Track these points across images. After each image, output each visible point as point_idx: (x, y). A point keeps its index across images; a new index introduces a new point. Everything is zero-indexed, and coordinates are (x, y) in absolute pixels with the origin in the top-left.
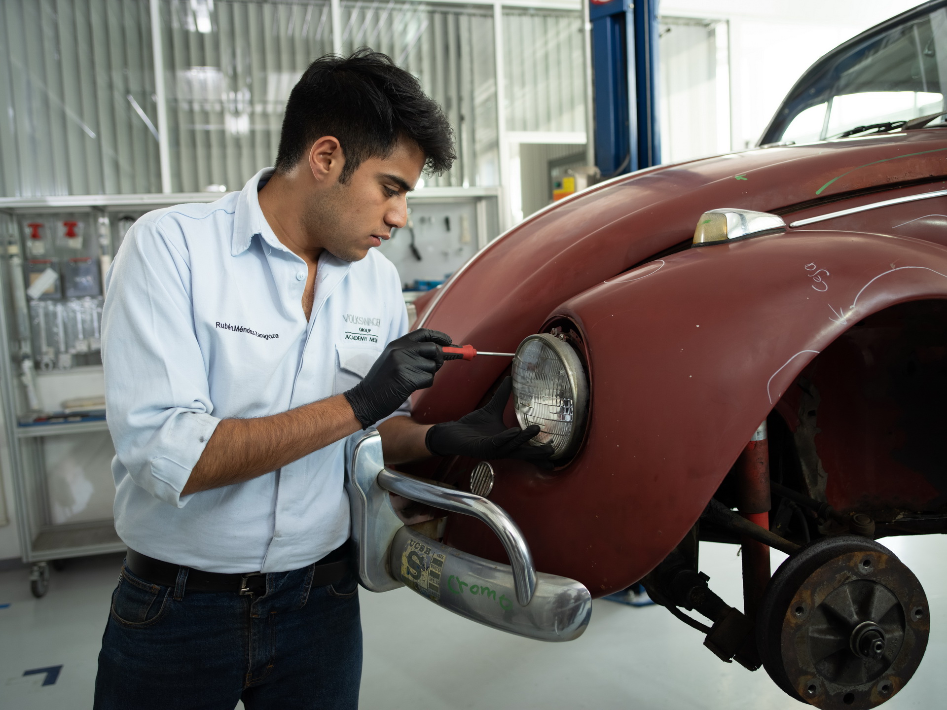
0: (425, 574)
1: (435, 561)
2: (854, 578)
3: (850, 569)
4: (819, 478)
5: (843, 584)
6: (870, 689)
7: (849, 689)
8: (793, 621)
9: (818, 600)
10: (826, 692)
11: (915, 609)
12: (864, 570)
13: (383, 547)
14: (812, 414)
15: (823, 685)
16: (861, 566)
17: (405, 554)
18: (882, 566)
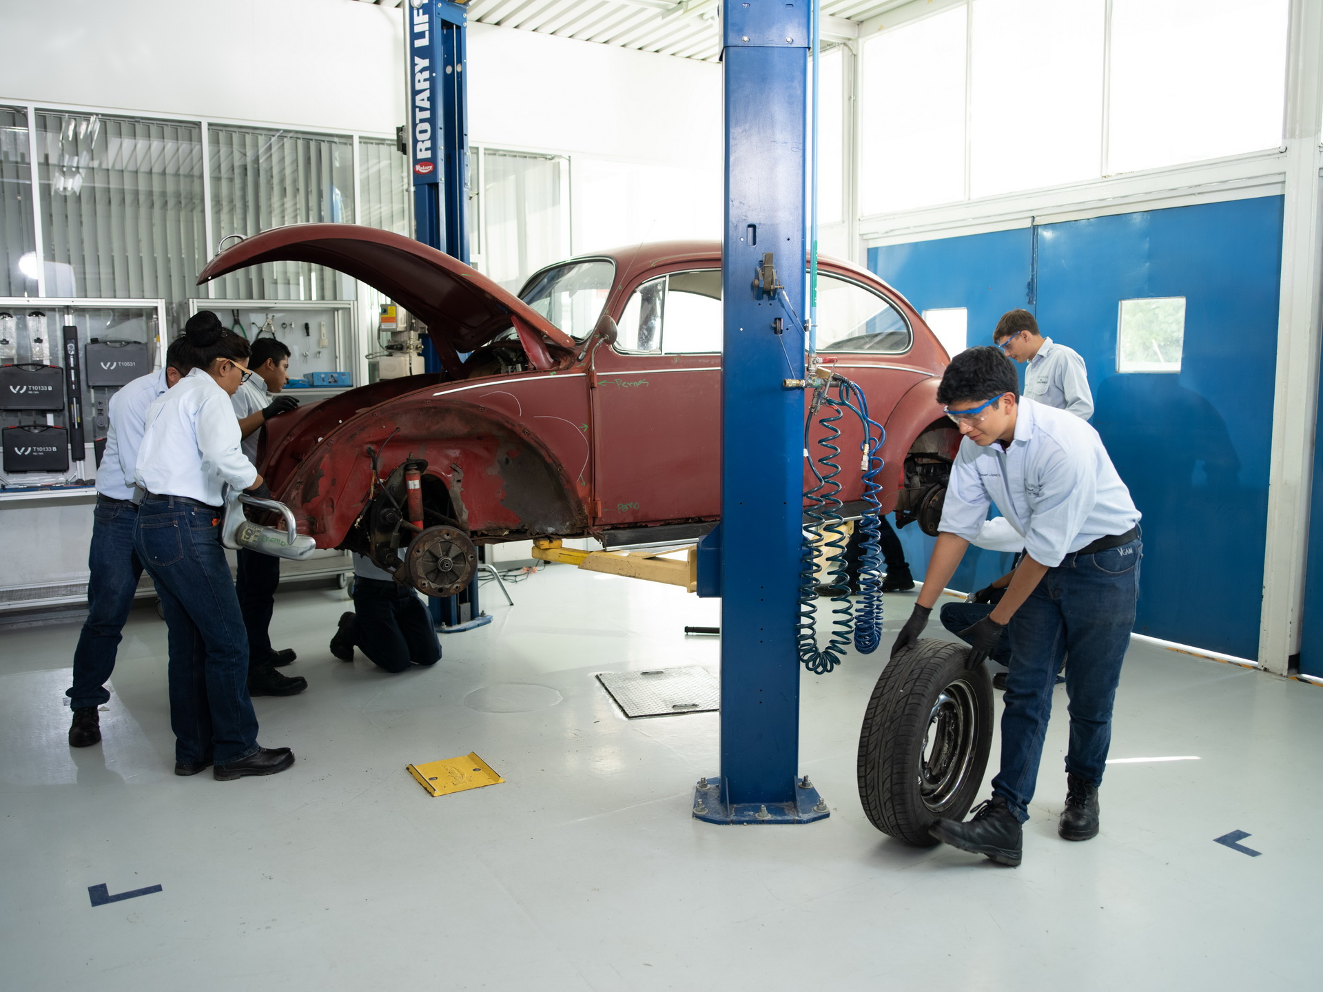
0: (252, 537)
1: (258, 531)
2: (443, 540)
3: (441, 536)
4: (464, 513)
5: (437, 542)
6: (450, 587)
7: (441, 586)
8: (415, 556)
9: (426, 548)
10: (430, 586)
11: (470, 556)
12: (447, 538)
13: (235, 527)
14: (459, 481)
15: (429, 583)
16: (446, 535)
17: (245, 530)
18: (455, 536)
